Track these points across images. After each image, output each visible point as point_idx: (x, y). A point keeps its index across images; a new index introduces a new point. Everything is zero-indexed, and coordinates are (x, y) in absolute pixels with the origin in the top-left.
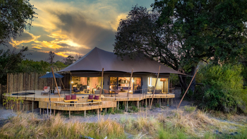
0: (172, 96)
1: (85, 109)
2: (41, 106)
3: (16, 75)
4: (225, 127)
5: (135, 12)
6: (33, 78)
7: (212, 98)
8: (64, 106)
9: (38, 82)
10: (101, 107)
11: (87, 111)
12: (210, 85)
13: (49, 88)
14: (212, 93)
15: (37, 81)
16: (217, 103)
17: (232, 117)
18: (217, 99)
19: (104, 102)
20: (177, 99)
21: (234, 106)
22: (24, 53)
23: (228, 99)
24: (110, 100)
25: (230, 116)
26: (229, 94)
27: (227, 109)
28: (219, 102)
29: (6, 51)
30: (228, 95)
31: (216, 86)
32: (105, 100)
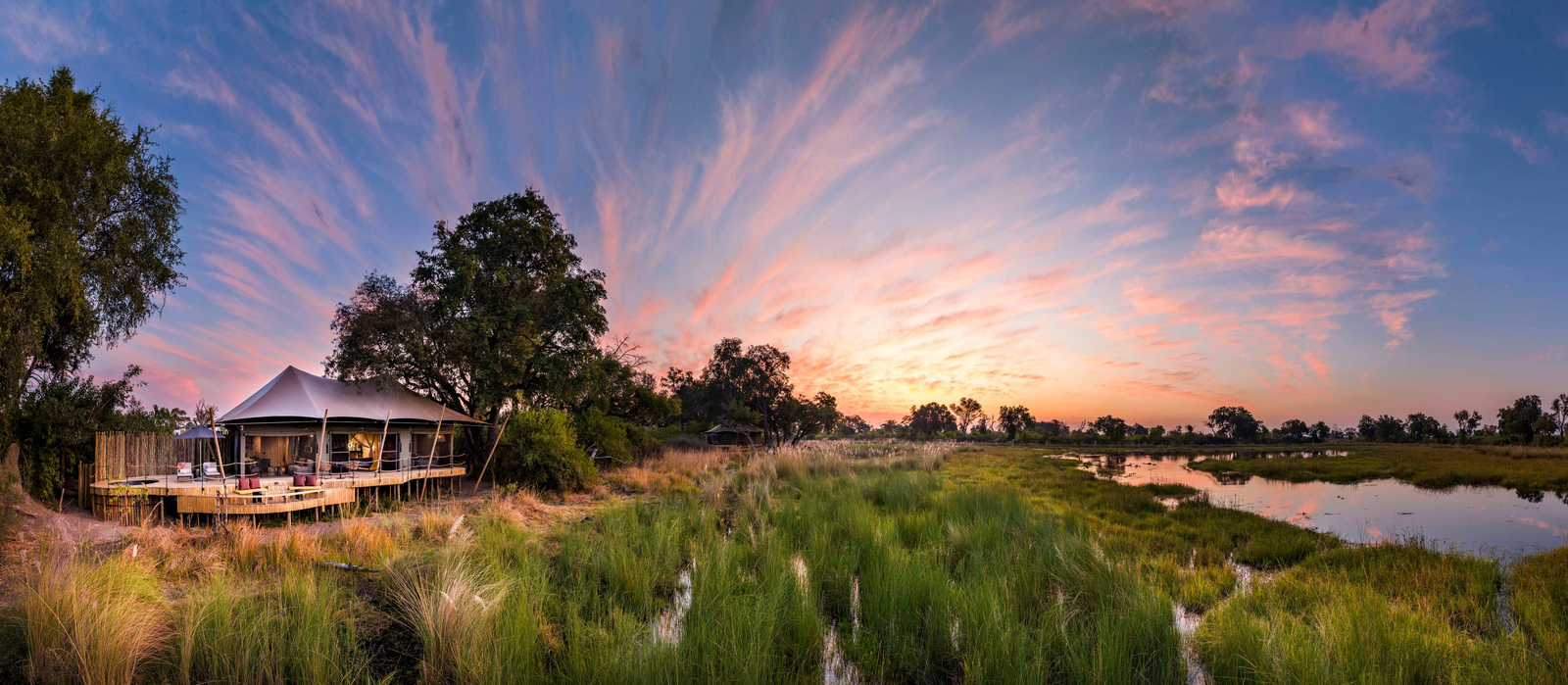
0: (459, 471)
1: (289, 507)
2: (183, 507)
3: (112, 437)
4: (567, 513)
5: (371, 288)
6: (144, 445)
7: (537, 465)
8: (240, 502)
9: (157, 456)
10: (321, 502)
11: (295, 513)
12: (530, 444)
13: (189, 464)
14: (537, 457)
15: (152, 453)
16: (545, 476)
17: (571, 497)
18: (546, 467)
19: (328, 492)
20: (471, 477)
21: (573, 477)
22: (133, 381)
23: (564, 466)
24: (339, 485)
25: (569, 496)
26: (564, 456)
27: (563, 483)
28: (549, 473)
29: (87, 378)
30: (563, 459)
31: (541, 442)
32: (330, 486)
